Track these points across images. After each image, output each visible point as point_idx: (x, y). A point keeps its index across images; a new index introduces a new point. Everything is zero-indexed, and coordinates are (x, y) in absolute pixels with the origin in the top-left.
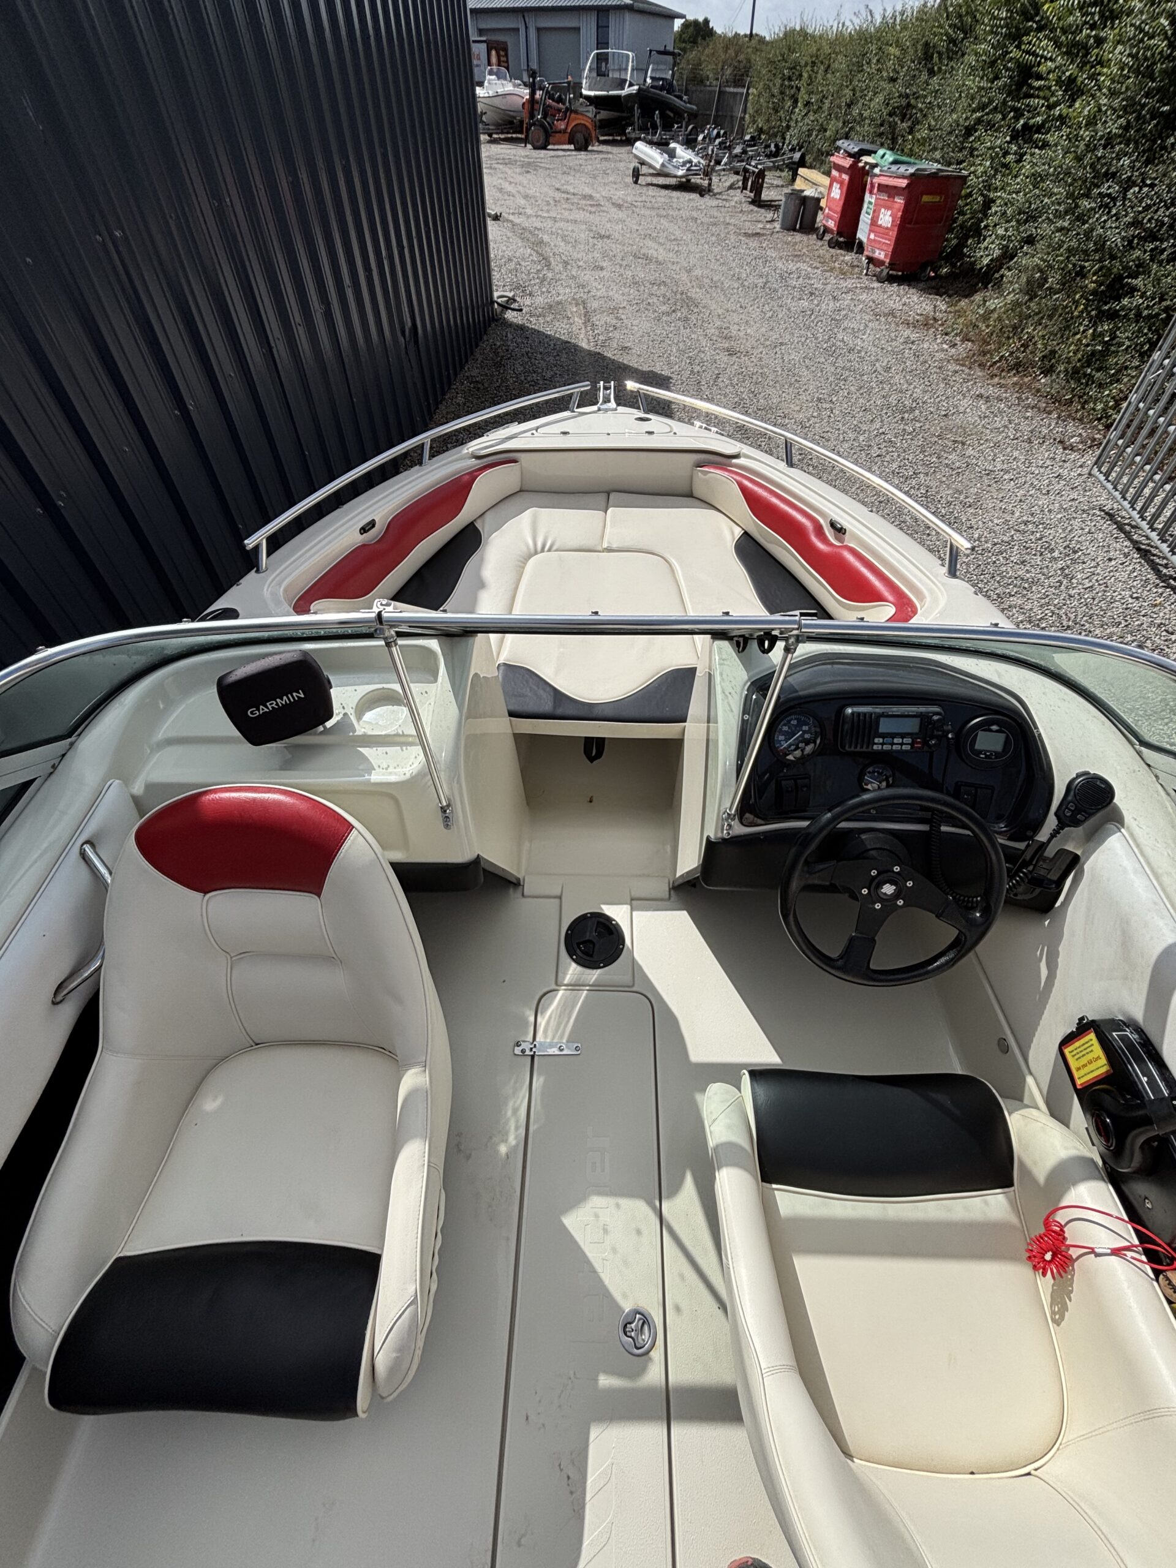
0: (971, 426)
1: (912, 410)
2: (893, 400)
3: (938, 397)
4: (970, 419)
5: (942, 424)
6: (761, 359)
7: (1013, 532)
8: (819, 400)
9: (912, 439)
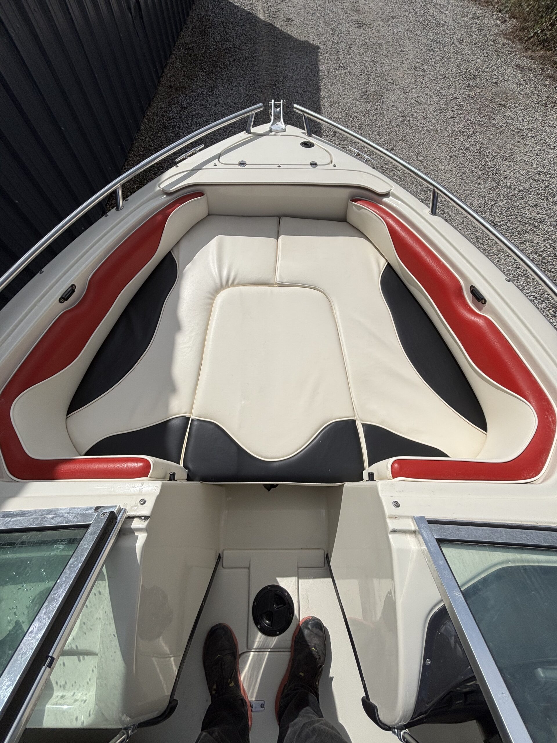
0: (511, 92)
1: (475, 77)
2: (463, 68)
3: (492, 66)
4: (510, 86)
5: (493, 90)
6: (379, 30)
7: (531, 181)
8: (416, 67)
9: (474, 103)
